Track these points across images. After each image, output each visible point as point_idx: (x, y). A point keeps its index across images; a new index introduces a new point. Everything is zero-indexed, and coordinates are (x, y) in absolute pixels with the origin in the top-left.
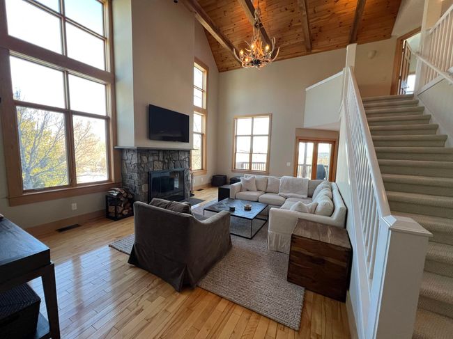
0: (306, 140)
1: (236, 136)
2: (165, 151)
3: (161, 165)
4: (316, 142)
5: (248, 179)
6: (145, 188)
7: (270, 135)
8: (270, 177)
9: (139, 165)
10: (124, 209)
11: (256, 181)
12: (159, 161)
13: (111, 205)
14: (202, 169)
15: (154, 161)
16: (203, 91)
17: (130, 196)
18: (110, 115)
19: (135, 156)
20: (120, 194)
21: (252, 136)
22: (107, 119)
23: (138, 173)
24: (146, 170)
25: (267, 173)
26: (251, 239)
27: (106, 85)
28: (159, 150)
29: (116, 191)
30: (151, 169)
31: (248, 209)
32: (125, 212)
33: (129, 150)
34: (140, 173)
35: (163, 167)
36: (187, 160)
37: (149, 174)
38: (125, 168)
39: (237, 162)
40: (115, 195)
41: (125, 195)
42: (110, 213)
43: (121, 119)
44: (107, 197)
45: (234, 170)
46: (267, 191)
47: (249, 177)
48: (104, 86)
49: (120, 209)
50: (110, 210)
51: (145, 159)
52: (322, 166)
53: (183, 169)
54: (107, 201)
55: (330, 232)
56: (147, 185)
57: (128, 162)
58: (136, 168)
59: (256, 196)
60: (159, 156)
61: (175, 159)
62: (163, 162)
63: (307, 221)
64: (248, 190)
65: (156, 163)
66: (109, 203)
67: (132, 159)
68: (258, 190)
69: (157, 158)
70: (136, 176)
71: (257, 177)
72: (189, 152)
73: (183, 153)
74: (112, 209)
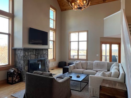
0: (106, 43)
1: (71, 42)
2: (36, 50)
3: (34, 57)
4: (111, 44)
5: (77, 63)
6: (26, 68)
7: (87, 41)
8: (88, 62)
9: (24, 56)
10: (16, 79)
11: (81, 64)
12: (33, 54)
13: (10, 77)
14: (54, 59)
15: (31, 54)
16: (54, 20)
17: (19, 72)
18: (11, 33)
19: (22, 52)
20: (14, 71)
21: (78, 41)
22: (9, 35)
23: (23, 61)
24: (27, 59)
25: (87, 60)
26: (81, 91)
27: (9, 19)
28: (33, 49)
29: (12, 69)
30: (29, 59)
31: (78, 77)
32: (17, 80)
33: (19, 49)
34: (24, 61)
35: (35, 57)
36: (47, 54)
37: (29, 61)
38: (17, 58)
39: (71, 55)
40: (12, 71)
41: (17, 71)
42: (9, 81)
43: (16, 34)
44: (8, 73)
45: (70, 59)
46: (87, 68)
47: (78, 62)
48: (8, 19)
49: (14, 79)
50: (9, 80)
51: (27, 53)
52: (114, 56)
53: (45, 58)
54: (8, 74)
55: (117, 84)
56: (27, 66)
57: (18, 55)
58: (23, 58)
59: (82, 71)
60: (33, 52)
61: (41, 53)
62: (35, 55)
63: (107, 80)
64: (78, 68)
65: (32, 55)
66: (9, 76)
67: (21, 54)
68: (83, 68)
69: (32, 53)
70: (22, 62)
71: (82, 61)
72: (47, 50)
73: (45, 50)
74: (10, 79)
